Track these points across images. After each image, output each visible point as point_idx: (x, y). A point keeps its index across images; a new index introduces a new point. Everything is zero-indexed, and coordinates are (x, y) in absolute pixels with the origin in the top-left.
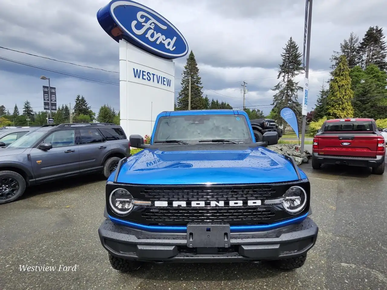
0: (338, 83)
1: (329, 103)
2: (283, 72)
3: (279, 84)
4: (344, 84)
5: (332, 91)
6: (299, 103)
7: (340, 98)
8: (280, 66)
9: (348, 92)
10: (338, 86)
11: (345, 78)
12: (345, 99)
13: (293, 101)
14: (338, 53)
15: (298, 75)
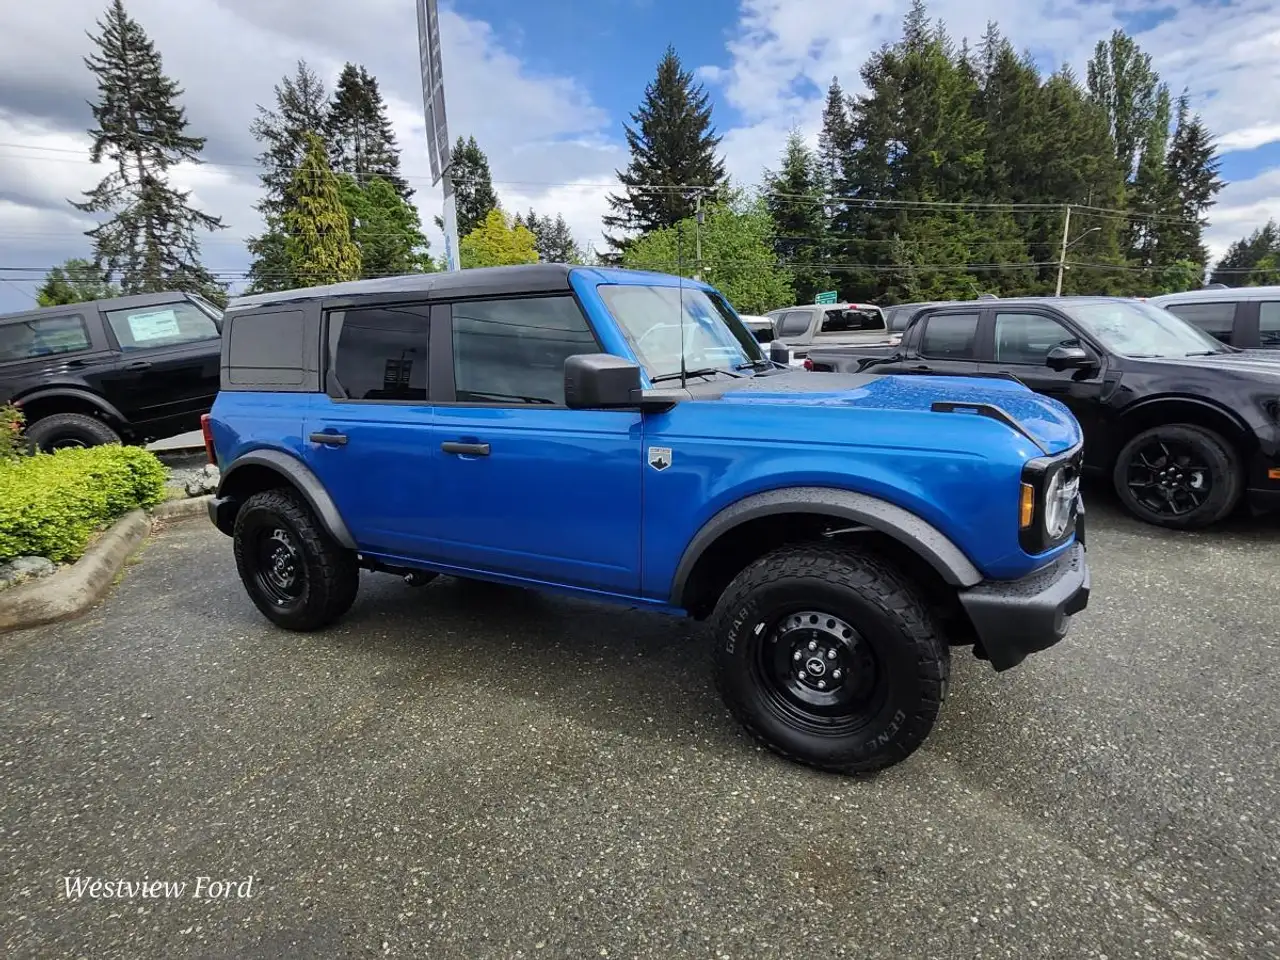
0: (314, 218)
1: (301, 279)
2: (112, 139)
3: (102, 186)
4: (332, 224)
5: (302, 241)
6: (208, 272)
7: (330, 266)
8: (96, 110)
9: (346, 249)
10: (317, 227)
11: (331, 207)
12: (344, 271)
13: (180, 262)
14: (273, 116)
15: (177, 166)
